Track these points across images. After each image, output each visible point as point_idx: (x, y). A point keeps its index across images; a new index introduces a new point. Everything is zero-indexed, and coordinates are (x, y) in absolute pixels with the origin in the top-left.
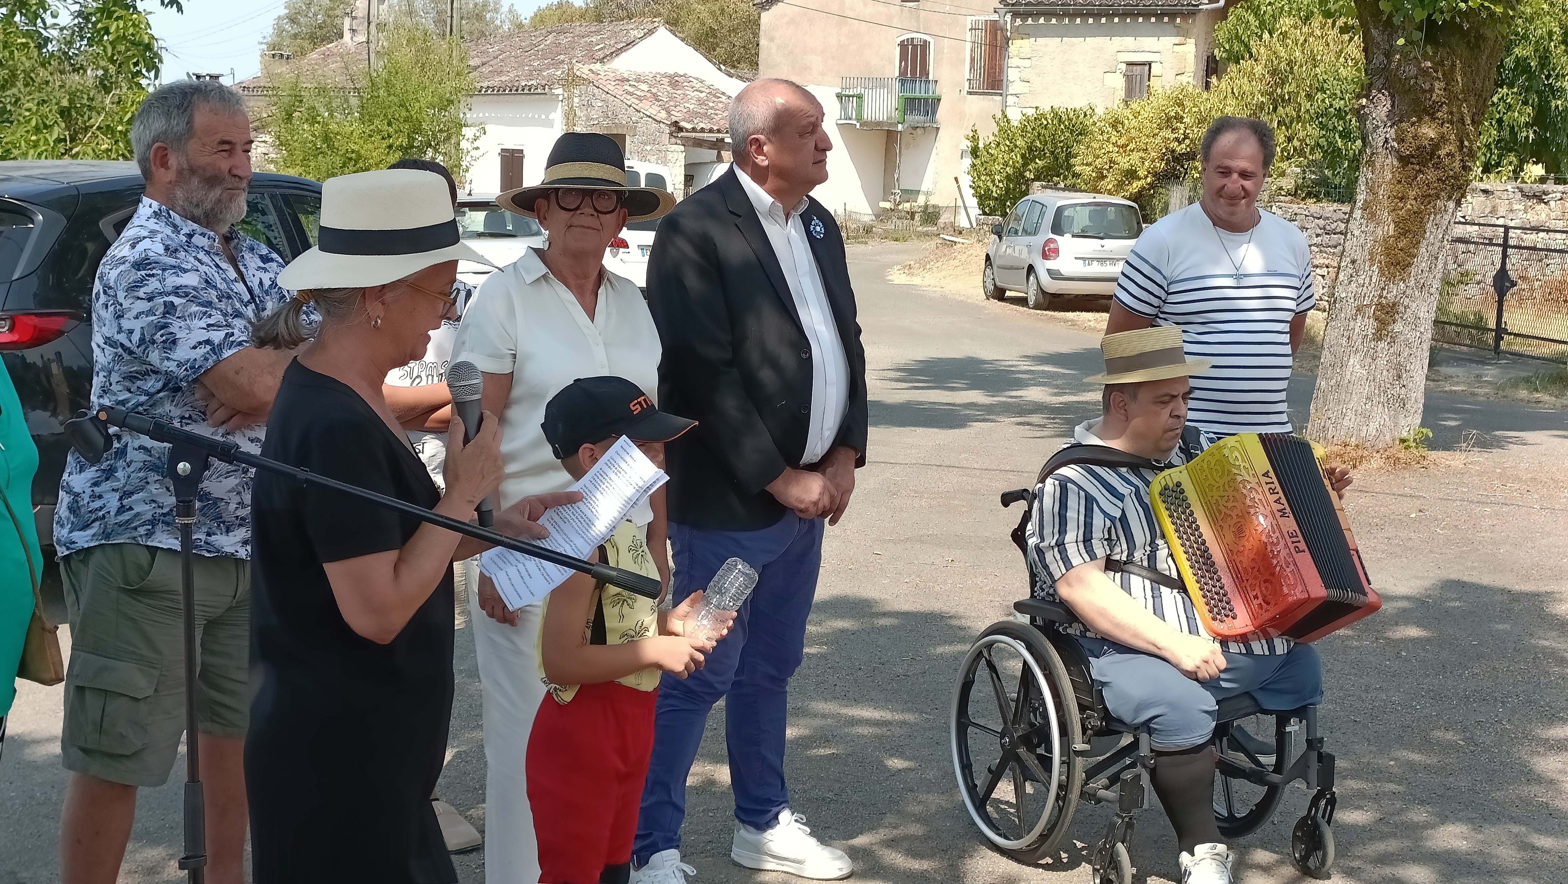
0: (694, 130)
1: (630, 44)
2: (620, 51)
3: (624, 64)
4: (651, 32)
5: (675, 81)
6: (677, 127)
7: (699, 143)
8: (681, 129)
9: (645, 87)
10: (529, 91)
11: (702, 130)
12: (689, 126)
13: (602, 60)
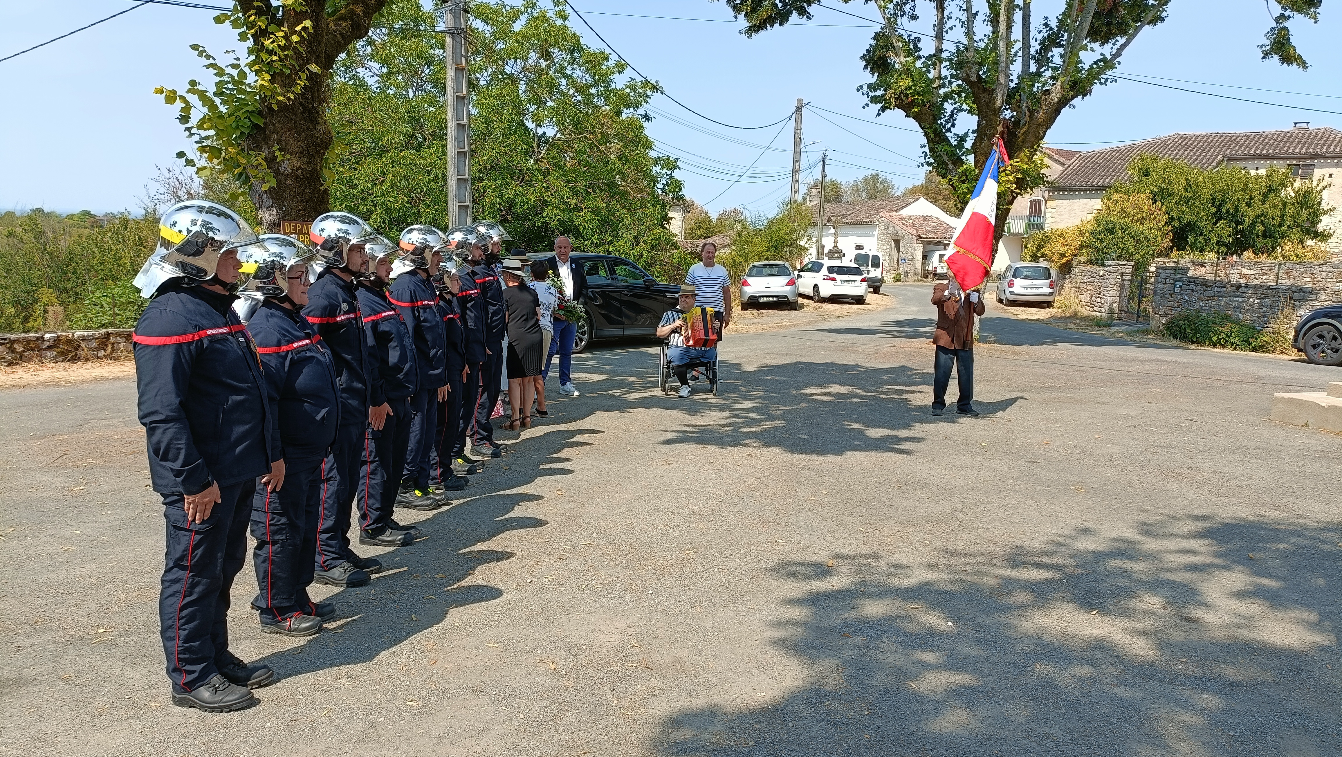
0: (926, 238)
1: (908, 205)
2: (904, 207)
3: (904, 212)
4: (917, 200)
5: (925, 218)
6: (919, 237)
7: (929, 243)
8: (921, 238)
9: (911, 221)
10: (866, 224)
11: (930, 238)
12: (924, 236)
13: (895, 211)
